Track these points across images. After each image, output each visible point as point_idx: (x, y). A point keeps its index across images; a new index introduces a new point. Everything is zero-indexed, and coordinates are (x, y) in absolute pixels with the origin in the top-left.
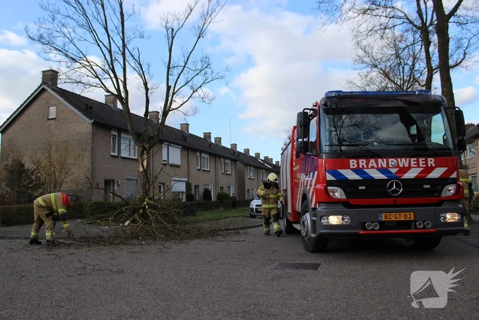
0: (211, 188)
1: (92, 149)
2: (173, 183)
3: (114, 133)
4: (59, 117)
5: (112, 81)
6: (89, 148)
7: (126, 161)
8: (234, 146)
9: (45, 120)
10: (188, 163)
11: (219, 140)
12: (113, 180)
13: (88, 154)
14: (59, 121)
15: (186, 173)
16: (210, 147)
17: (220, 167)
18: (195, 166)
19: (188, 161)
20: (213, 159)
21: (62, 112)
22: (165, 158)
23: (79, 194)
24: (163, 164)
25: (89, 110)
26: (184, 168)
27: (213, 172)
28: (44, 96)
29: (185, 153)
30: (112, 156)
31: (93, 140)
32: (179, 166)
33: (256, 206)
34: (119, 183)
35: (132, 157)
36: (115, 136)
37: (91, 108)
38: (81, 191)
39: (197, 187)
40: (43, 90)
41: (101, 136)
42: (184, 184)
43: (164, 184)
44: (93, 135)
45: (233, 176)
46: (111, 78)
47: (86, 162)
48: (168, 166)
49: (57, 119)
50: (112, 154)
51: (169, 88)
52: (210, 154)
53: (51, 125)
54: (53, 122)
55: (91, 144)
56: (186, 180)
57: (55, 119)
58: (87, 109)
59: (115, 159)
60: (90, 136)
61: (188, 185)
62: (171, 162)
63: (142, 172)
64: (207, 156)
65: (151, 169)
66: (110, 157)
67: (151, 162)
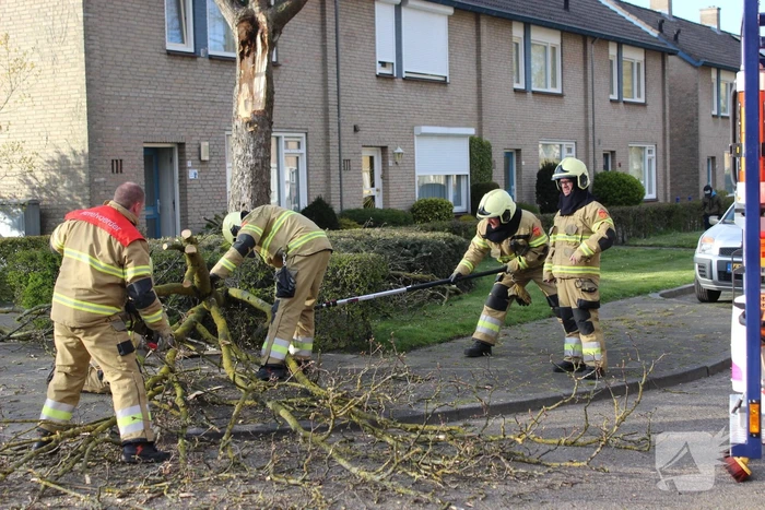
2: (419, 143)
7: (229, 71)
10: (479, 70)
12: (181, 145)
13: (72, 50)
15: (471, 107)
16: (566, 8)
17: (601, 79)
18: (503, 79)
19: (478, 63)
20: (575, 48)
22: (385, 52)
24: (380, 77)
26: (464, 90)
27: (574, 100)
29: (467, 27)
30: (173, 54)
32: (443, 83)
33: (724, 251)
34: (205, 157)
39: (512, 155)
42: (465, 146)
43: (384, 149)
45: (655, 108)
48: (399, 82)
50: (173, 46)
52: (566, 32)
55: (80, 11)
56: (473, 132)
59: (184, 64)
61: (479, 151)
62: (411, 66)
63: (250, 123)
64: (553, 39)
65: (332, 99)
66: (164, 59)
67: (332, 70)
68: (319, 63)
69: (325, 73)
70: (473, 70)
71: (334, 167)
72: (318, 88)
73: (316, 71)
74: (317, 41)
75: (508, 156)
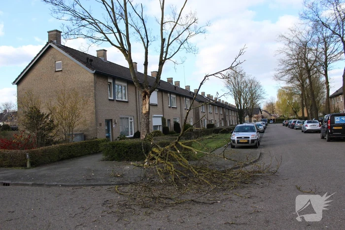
0: (178, 121)
1: (95, 95)
2: (153, 119)
3: (110, 81)
4: (65, 69)
5: (115, 35)
6: (92, 94)
7: (120, 104)
8: (188, 87)
9: (53, 72)
10: (163, 103)
11: (178, 83)
12: (111, 120)
13: (91, 99)
14: (65, 73)
15: (162, 110)
16: (175, 89)
17: (183, 104)
18: (167, 105)
19: (163, 101)
20: (178, 98)
21: (67, 64)
23: (85, 133)
25: (90, 63)
26: (160, 106)
27: (179, 109)
28: (51, 52)
29: (160, 94)
30: (110, 100)
31: (95, 87)
32: (156, 105)
33: (237, 138)
34: (116, 122)
35: (124, 100)
36: (111, 83)
37: (91, 60)
38: (87, 130)
39: (169, 120)
40: (50, 47)
41: (101, 83)
42: (161, 119)
44: (95, 83)
45: (192, 111)
46: (114, 33)
47: (91, 106)
49: (63, 71)
50: (110, 98)
51: (163, 40)
52: (176, 94)
53: (58, 76)
54: (60, 73)
55: (94, 91)
56: (162, 116)
57: (61, 71)
58: (88, 62)
59: (111, 102)
60: (93, 84)
61: (163, 120)
62: (151, 102)
63: (145, 114)
64: (175, 96)
65: (138, 109)
66: (108, 101)
67: (138, 103)
68: (135, 101)
69: (137, 104)
70: (161, 102)
71: (139, 124)
72: (135, 107)
73: (135, 103)
74: (135, 96)
75: (168, 120)
